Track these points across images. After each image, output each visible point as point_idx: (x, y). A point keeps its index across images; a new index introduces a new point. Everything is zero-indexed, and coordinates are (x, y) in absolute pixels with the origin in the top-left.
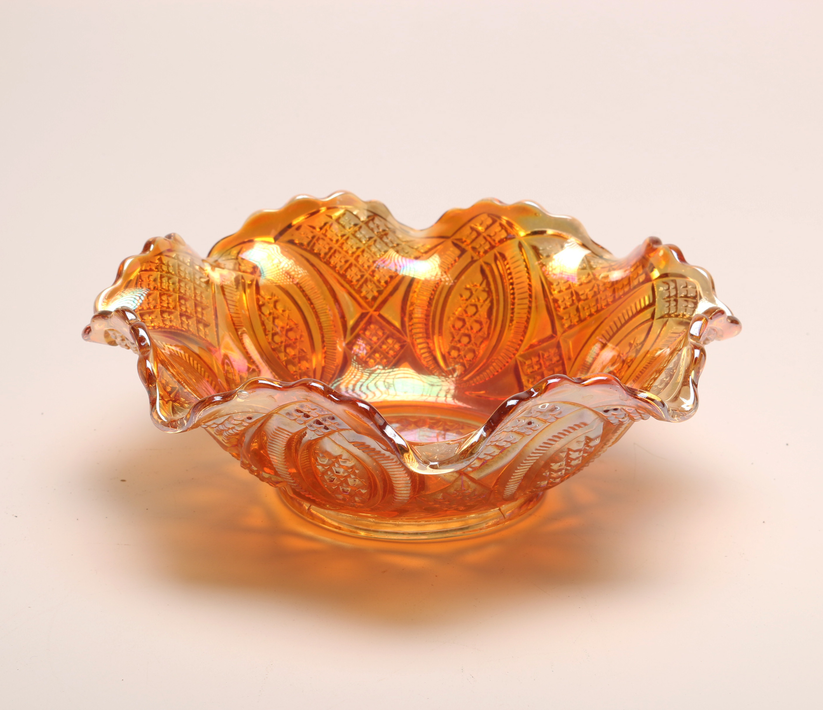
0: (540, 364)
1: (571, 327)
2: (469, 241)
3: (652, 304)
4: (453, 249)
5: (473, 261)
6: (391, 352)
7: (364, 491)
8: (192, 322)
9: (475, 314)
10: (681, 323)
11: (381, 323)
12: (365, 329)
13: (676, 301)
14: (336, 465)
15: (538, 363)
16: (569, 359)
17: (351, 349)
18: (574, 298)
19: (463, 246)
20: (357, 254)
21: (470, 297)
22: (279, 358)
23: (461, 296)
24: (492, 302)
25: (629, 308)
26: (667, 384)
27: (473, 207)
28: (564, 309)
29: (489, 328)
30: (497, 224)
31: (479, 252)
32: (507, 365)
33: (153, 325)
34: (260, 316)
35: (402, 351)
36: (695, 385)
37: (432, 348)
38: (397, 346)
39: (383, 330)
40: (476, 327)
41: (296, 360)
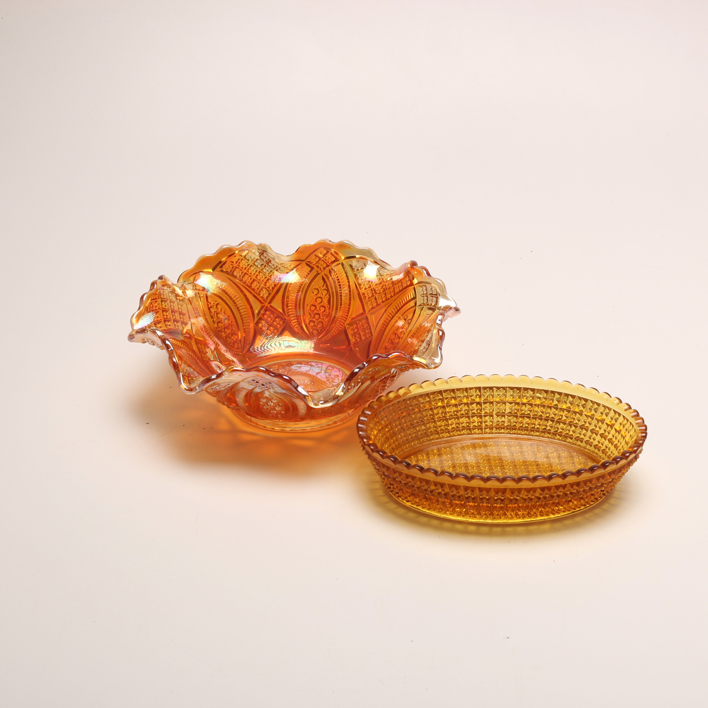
0: (358, 329)
1: (373, 308)
2: (315, 263)
3: (415, 298)
4: (306, 267)
5: (318, 274)
6: (279, 326)
7: (283, 412)
8: (179, 324)
9: (321, 302)
10: (430, 309)
11: (271, 310)
12: (264, 315)
13: (427, 296)
14: (270, 402)
15: (357, 328)
16: (373, 326)
17: (258, 326)
18: (373, 292)
19: (312, 265)
20: (256, 274)
21: (318, 293)
22: (222, 335)
23: (313, 293)
24: (330, 295)
25: (403, 299)
26: (427, 349)
27: (316, 245)
28: (368, 298)
29: (329, 309)
30: (329, 253)
31: (321, 269)
32: (340, 329)
33: (161, 329)
34: (210, 313)
35: (284, 324)
36: (441, 349)
37: (300, 322)
38: (281, 323)
39: (273, 314)
40: (322, 309)
41: (231, 335)
